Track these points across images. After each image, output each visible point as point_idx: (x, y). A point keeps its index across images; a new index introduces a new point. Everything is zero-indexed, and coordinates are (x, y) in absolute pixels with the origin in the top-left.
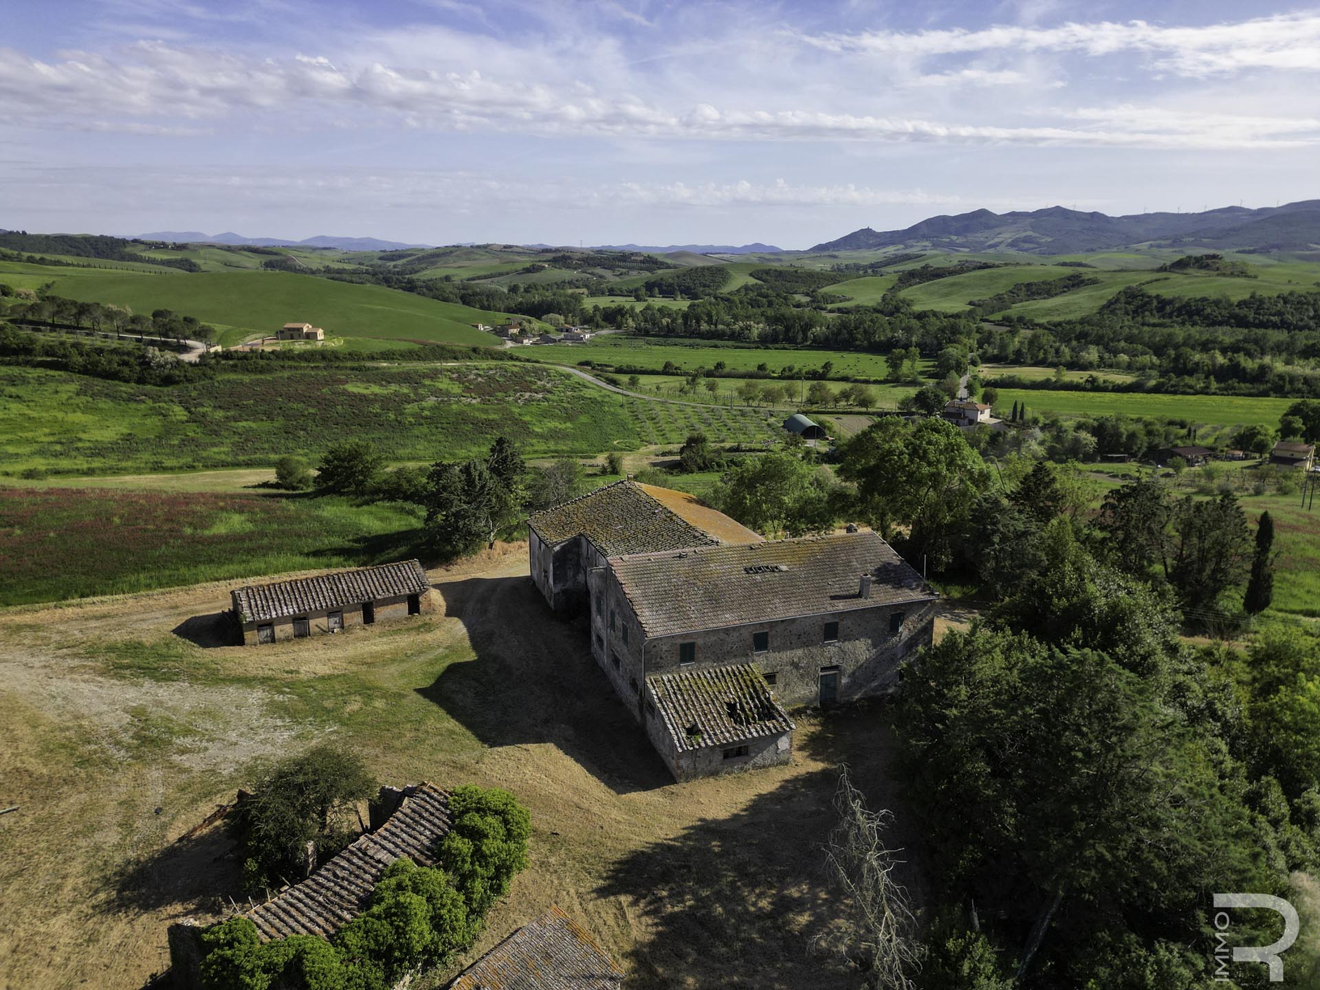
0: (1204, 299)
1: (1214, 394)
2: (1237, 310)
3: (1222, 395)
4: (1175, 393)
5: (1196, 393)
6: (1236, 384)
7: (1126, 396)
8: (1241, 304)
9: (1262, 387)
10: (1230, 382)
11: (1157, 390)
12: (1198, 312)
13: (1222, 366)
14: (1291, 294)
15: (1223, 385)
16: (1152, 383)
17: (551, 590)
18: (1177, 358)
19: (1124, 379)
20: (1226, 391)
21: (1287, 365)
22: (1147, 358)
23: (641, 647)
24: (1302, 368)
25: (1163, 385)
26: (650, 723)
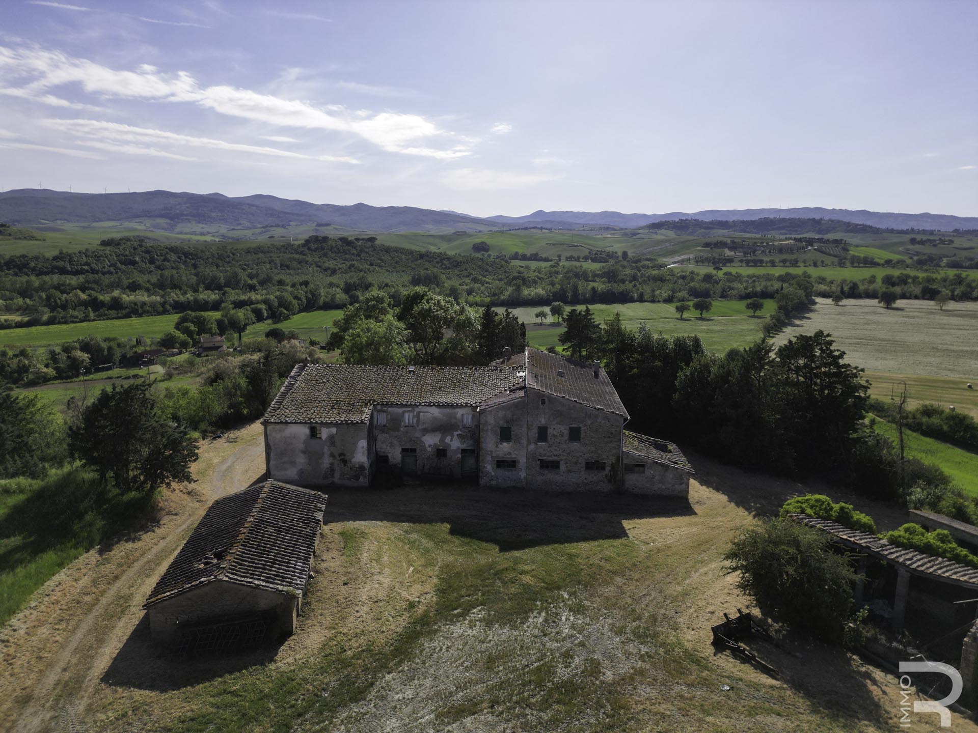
0: (24, 256)
1: (94, 320)
2: (55, 263)
3: (100, 320)
4: (66, 323)
5: (82, 321)
6: (106, 312)
7: (33, 329)
8: (55, 258)
9: (124, 312)
10: (101, 310)
11: (51, 322)
12: (26, 265)
13: (86, 300)
14: (87, 250)
15: (97, 313)
16: (45, 318)
17: (362, 467)
18: (48, 298)
19: (16, 318)
20: (101, 317)
21: (128, 296)
22: (20, 301)
23: (613, 430)
24: (142, 297)
25: (55, 317)
26: (632, 480)
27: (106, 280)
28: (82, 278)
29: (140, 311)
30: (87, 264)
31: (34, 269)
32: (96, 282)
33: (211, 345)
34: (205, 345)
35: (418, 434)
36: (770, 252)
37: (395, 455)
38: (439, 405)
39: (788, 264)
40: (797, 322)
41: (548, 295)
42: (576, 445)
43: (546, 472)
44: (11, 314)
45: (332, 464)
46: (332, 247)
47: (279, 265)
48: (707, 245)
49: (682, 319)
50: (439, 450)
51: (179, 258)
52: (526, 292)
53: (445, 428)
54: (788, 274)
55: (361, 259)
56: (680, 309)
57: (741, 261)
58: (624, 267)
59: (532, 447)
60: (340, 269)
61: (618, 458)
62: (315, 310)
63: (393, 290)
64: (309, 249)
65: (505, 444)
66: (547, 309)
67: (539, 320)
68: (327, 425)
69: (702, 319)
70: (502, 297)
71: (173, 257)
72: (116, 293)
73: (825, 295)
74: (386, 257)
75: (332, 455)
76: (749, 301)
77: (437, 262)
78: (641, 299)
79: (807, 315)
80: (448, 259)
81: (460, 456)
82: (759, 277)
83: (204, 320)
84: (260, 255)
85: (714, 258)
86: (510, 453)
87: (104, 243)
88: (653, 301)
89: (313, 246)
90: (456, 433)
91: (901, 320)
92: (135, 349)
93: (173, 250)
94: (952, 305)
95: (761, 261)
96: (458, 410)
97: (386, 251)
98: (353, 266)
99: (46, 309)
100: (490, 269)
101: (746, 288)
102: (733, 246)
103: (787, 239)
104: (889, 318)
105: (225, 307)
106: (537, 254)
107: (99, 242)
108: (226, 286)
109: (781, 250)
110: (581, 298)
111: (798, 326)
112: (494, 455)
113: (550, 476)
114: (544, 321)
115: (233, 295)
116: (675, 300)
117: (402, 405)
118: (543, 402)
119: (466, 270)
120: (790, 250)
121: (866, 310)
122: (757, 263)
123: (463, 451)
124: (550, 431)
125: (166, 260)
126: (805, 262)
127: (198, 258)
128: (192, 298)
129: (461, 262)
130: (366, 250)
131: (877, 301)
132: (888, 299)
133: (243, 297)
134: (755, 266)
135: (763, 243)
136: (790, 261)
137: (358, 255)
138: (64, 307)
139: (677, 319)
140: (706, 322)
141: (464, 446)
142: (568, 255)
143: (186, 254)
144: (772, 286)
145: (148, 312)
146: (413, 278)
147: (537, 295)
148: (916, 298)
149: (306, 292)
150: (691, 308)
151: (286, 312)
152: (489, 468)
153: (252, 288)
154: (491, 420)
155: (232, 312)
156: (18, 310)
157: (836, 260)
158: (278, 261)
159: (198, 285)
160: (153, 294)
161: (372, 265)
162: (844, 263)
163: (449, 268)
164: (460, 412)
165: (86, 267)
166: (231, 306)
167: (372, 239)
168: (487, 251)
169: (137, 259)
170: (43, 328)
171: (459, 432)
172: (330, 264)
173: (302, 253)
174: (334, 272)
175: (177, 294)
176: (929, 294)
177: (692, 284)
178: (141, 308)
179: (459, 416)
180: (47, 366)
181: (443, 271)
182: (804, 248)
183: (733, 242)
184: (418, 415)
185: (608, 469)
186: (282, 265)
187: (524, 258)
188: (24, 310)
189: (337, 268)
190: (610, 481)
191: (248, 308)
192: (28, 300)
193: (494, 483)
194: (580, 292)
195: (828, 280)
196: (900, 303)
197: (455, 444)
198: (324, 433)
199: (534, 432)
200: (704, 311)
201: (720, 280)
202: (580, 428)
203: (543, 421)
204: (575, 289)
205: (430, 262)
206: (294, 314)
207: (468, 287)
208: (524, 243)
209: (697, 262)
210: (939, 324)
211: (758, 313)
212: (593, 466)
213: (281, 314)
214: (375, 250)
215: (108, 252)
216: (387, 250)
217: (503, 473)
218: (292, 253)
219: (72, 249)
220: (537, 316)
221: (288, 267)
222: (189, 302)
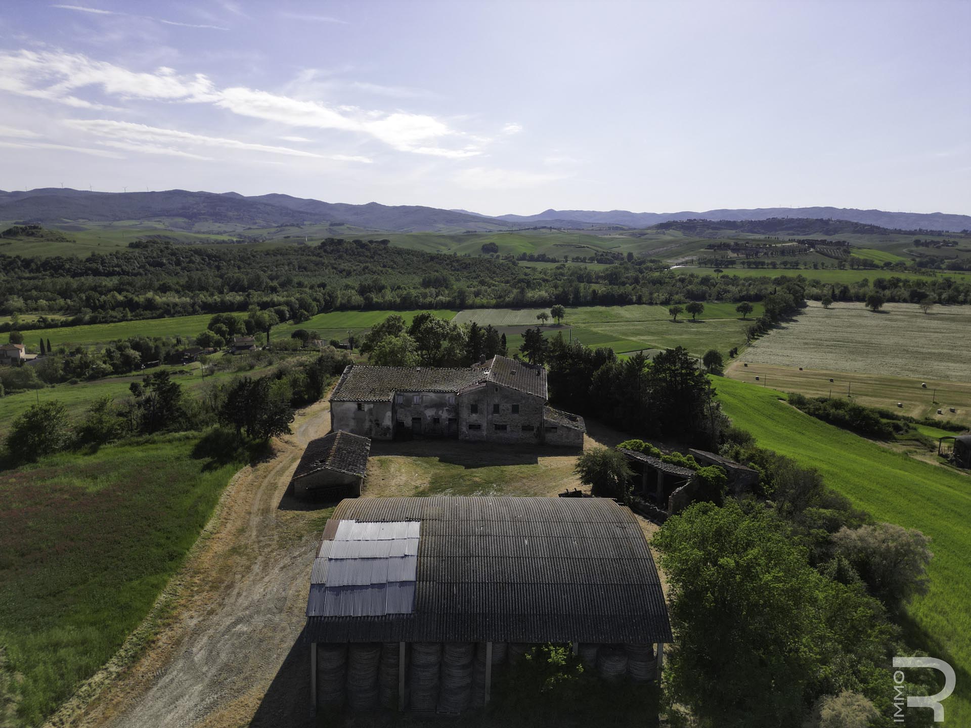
1: (131, 320)
3: (137, 320)
4: (106, 322)
13: (122, 302)
15: (134, 313)
16: (87, 317)
17: (388, 428)
18: (88, 299)
19: (59, 317)
20: (138, 317)
21: (160, 297)
22: (61, 302)
23: (538, 407)
24: (172, 298)
25: (96, 317)
26: (550, 437)
27: (139, 281)
28: (115, 280)
29: (172, 311)
30: (118, 266)
31: (68, 271)
32: (130, 284)
33: (243, 344)
34: (238, 344)
35: (422, 409)
36: (772, 254)
37: (408, 422)
38: (434, 392)
39: (788, 266)
40: (784, 325)
41: (550, 297)
42: (516, 416)
43: (498, 431)
44: (54, 314)
45: (370, 426)
46: (347, 250)
47: (297, 267)
48: (710, 247)
49: (675, 321)
50: (434, 419)
51: (203, 259)
52: (530, 294)
53: (438, 405)
54: (783, 277)
55: (375, 261)
56: (674, 312)
57: (743, 263)
58: (627, 269)
59: (490, 416)
60: (354, 270)
61: (541, 424)
62: (332, 311)
63: (405, 292)
64: (325, 251)
65: (474, 415)
66: (548, 311)
67: (540, 322)
68: (368, 402)
69: (694, 321)
70: (507, 299)
71: (197, 259)
72: (150, 295)
73: (816, 298)
74: (399, 259)
75: (371, 421)
76: (740, 304)
77: (447, 264)
78: (639, 302)
79: (794, 318)
80: (458, 261)
81: (447, 423)
82: (755, 280)
83: (235, 321)
84: (279, 257)
85: (717, 260)
86: (477, 420)
87: (132, 245)
88: (651, 304)
89: (329, 248)
90: (445, 409)
91: (883, 323)
92: (176, 348)
93: (198, 252)
94: (937, 309)
95: (763, 263)
96: (446, 394)
97: (399, 254)
98: (367, 267)
99: (88, 310)
100: (498, 271)
101: (740, 291)
102: (736, 248)
103: (790, 241)
104: (872, 320)
105: (252, 309)
106: (544, 255)
107: (127, 244)
108: (249, 288)
109: (783, 252)
110: (582, 300)
111: (783, 328)
112: (468, 421)
113: (501, 434)
114: (545, 322)
115: (256, 296)
116: (672, 302)
117: (412, 391)
118: (497, 390)
119: (474, 271)
120: (791, 251)
121: (853, 313)
122: (758, 265)
123: (450, 420)
124: (501, 407)
125: (191, 262)
126: (805, 264)
127: (220, 260)
128: (218, 300)
129: (469, 264)
130: (380, 252)
131: (864, 304)
132: (875, 303)
133: (265, 299)
134: (757, 268)
135: (765, 245)
136: (791, 263)
137: (372, 257)
138: (103, 307)
139: (671, 321)
140: (696, 325)
141: (450, 417)
142: (575, 256)
143: (210, 256)
144: (766, 289)
145: (179, 312)
146: (424, 280)
147: (541, 298)
148: (905, 301)
149: (324, 295)
150: (684, 311)
151: (306, 313)
152: (464, 429)
153: (274, 290)
154: (465, 400)
155: (259, 313)
156: (60, 310)
157: (836, 262)
158: (296, 263)
159: (223, 286)
160: (183, 296)
161: (384, 266)
162: (844, 266)
163: (458, 270)
164: (447, 396)
165: (117, 269)
166: (258, 308)
167: (385, 242)
168: (496, 251)
169: (165, 261)
170: (86, 327)
171: (447, 408)
172: (345, 266)
173: (318, 255)
174: (349, 274)
175: (205, 296)
176: (917, 297)
177: (690, 287)
178: (174, 308)
179: (447, 398)
180: (105, 362)
181: (453, 273)
182: (805, 250)
183: (736, 244)
184: (422, 398)
185: (535, 430)
186: (299, 267)
187: (532, 259)
188: (66, 310)
189: (352, 270)
190: (536, 437)
191: (272, 309)
192: (69, 301)
193: (467, 438)
194: (581, 295)
195: (822, 283)
196: (886, 306)
197: (444, 415)
198: (366, 408)
199: (491, 408)
200: (696, 314)
201: (717, 284)
202: (518, 405)
203: (496, 401)
204: (577, 292)
205: (440, 264)
206: (313, 315)
207: (475, 289)
208: (532, 243)
209: (700, 263)
210: (918, 327)
211: (748, 316)
212: (526, 428)
213: (302, 314)
214: (387, 252)
215: (137, 255)
216: (400, 252)
217: (472, 432)
218: (309, 255)
219: (103, 252)
220: (539, 318)
221: (305, 269)
222: (216, 303)
